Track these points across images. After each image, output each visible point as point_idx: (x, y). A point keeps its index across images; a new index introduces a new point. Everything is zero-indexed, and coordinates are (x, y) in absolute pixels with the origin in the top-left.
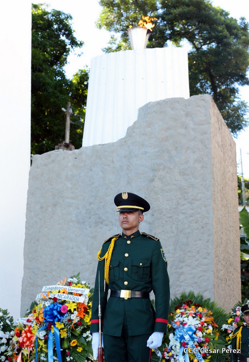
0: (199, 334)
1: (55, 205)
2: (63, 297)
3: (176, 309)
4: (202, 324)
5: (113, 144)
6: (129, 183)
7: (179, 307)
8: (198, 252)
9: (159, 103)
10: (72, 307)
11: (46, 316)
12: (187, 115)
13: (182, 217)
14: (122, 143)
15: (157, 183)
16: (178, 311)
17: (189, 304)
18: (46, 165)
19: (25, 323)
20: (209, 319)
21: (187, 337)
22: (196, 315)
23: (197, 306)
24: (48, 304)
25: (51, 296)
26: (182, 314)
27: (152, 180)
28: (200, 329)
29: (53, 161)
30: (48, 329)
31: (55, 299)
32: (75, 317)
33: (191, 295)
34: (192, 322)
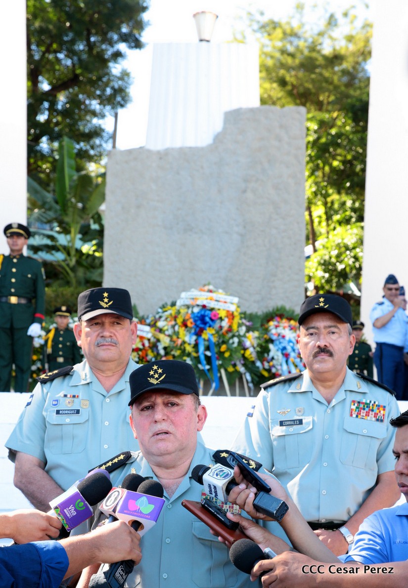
1: (138, 207)
2: (212, 304)
3: (268, 321)
5: (202, 149)
6: (219, 191)
7: (271, 319)
8: (290, 268)
10: (222, 314)
11: (195, 321)
12: (281, 127)
13: (274, 231)
14: (212, 148)
15: (249, 195)
16: (271, 323)
17: (281, 316)
22: (291, 328)
23: (289, 319)
24: (196, 310)
25: (199, 302)
26: (277, 327)
27: (244, 191)
30: (199, 334)
31: (204, 306)
32: (225, 324)
33: (283, 308)
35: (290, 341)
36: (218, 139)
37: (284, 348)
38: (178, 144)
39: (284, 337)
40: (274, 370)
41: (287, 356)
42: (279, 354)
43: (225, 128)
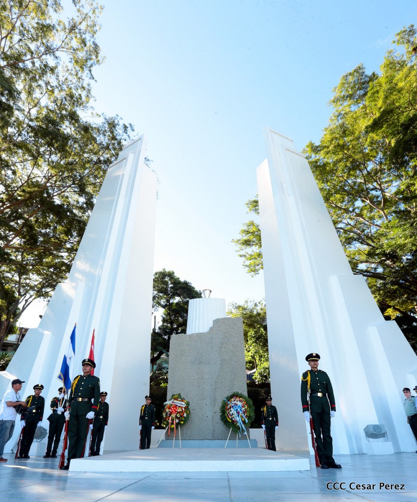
0: (243, 409)
1: (181, 355)
3: (231, 398)
4: (243, 404)
5: (205, 333)
6: (212, 348)
7: (233, 398)
8: (240, 376)
9: (222, 319)
12: (234, 324)
13: (233, 362)
14: (209, 333)
15: (223, 349)
16: (232, 399)
17: (237, 396)
18: (177, 339)
19: (171, 403)
20: (245, 403)
21: (239, 410)
22: (240, 401)
23: (240, 397)
26: (234, 400)
27: (221, 348)
28: (243, 407)
29: (180, 338)
33: (238, 393)
34: (240, 404)
35: (239, 407)
36: (211, 329)
37: (237, 410)
38: (197, 332)
39: (237, 405)
40: (233, 419)
41: (238, 413)
42: (235, 412)
43: (213, 326)
